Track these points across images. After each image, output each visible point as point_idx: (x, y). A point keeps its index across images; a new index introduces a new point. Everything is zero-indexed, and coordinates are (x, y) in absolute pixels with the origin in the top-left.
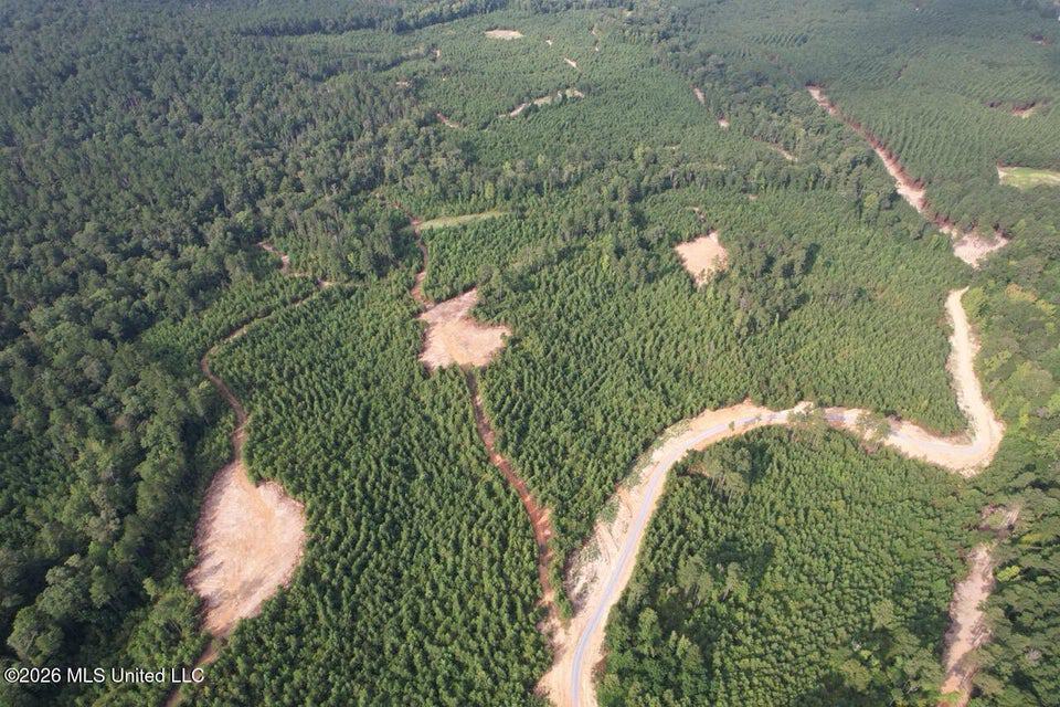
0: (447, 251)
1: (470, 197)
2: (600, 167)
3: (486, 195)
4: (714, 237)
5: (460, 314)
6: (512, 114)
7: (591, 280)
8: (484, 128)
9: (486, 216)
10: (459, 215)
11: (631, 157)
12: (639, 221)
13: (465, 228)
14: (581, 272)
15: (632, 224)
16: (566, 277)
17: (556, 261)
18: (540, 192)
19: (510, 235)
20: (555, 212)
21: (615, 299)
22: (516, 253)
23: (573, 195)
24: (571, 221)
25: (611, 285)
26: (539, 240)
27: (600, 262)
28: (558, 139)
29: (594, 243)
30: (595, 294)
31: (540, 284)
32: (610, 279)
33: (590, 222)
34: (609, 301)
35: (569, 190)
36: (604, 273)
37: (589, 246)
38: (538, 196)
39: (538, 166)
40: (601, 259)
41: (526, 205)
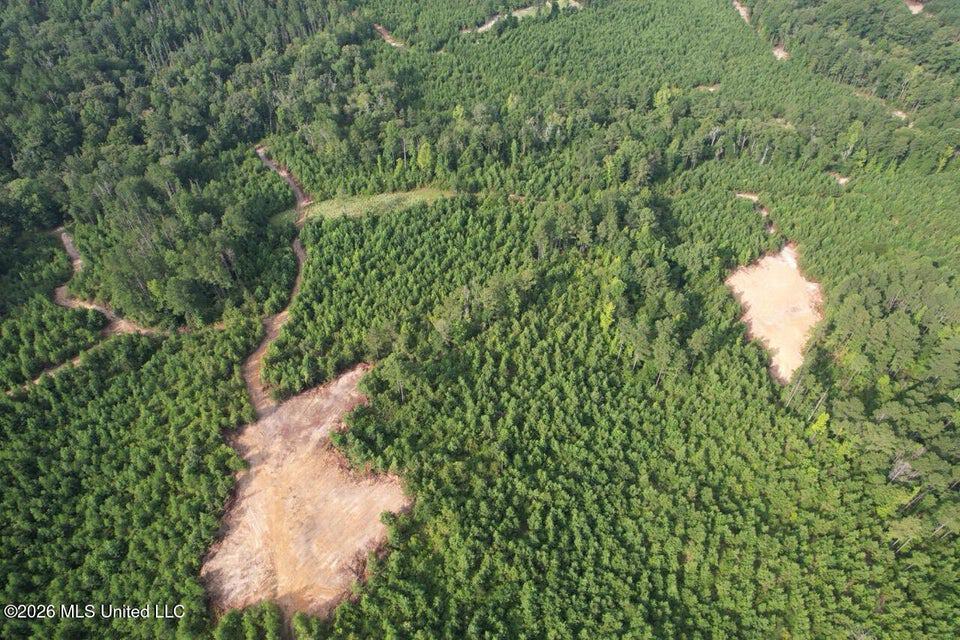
0: (335, 269)
1: (396, 163)
2: (604, 120)
3: (420, 162)
4: (789, 255)
5: (318, 434)
6: (481, 30)
7: (579, 351)
8: (438, 48)
9: (414, 199)
10: (373, 192)
11: (651, 106)
12: (667, 225)
13: (375, 221)
14: (560, 334)
15: (655, 233)
16: (533, 345)
17: (516, 310)
18: (505, 157)
19: (446, 240)
20: (527, 195)
21: (623, 405)
22: (450, 281)
23: (558, 163)
24: (550, 227)
25: (615, 362)
26: (494, 255)
27: (597, 310)
28: (542, 69)
29: (588, 266)
30: (585, 389)
31: (483, 361)
32: (613, 349)
33: (584, 227)
34: (612, 406)
35: (552, 155)
36: (603, 336)
37: (579, 273)
38: (501, 166)
39: (506, 113)
40: (598, 303)
41: (481, 180)
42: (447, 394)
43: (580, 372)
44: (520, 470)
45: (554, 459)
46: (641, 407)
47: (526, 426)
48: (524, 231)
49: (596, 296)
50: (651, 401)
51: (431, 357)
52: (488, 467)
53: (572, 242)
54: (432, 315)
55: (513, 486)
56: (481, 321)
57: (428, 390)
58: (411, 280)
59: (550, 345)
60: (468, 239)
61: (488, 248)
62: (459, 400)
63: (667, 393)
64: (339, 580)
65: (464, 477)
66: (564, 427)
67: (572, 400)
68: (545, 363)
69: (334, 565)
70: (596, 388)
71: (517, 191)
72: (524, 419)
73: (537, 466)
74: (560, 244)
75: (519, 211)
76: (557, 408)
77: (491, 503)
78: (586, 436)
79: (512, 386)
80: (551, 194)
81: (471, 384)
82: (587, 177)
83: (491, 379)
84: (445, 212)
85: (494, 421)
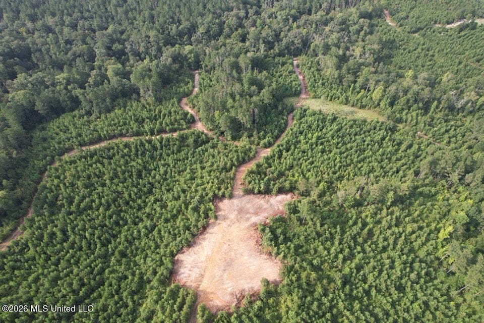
0: (302, 137)
1: (360, 91)
3: (373, 95)
5: (255, 219)
6: (448, 26)
8: (415, 32)
9: (361, 114)
10: (341, 103)
13: (335, 119)
14: (409, 229)
16: (389, 228)
17: (389, 204)
18: (426, 109)
19: (368, 145)
20: (429, 136)
21: (429, 292)
22: (359, 169)
23: (459, 123)
24: (434, 163)
25: (437, 262)
26: (391, 164)
27: (441, 225)
28: (478, 61)
29: (448, 195)
30: (408, 270)
31: (355, 223)
32: (440, 253)
33: (457, 172)
34: (421, 288)
35: (458, 117)
36: (436, 243)
37: (440, 197)
38: (421, 113)
39: (439, 83)
40: (444, 221)
41: (404, 118)
42: (327, 232)
43: (410, 258)
44: (346, 295)
45: (369, 299)
46: (441, 299)
47: (362, 273)
48: (417, 157)
49: (444, 216)
50: (450, 299)
51: (328, 207)
52: (329, 283)
53: (444, 177)
54: (341, 183)
55: (338, 302)
56: (365, 200)
57: (318, 225)
58: (338, 159)
59: (399, 232)
60: (381, 149)
61: (390, 159)
62: (332, 238)
63: (465, 300)
64: (228, 298)
65: (313, 282)
66: (384, 285)
67: (397, 272)
68: (391, 241)
69: (229, 289)
70: (416, 273)
71: (424, 132)
72: (362, 267)
73: (356, 298)
74: (435, 175)
75: (419, 144)
76: (385, 272)
77: (321, 304)
78: (395, 297)
79: (366, 245)
80: (445, 142)
81: (343, 232)
82: (476, 139)
83: (355, 236)
84: (375, 128)
85: (345, 260)
